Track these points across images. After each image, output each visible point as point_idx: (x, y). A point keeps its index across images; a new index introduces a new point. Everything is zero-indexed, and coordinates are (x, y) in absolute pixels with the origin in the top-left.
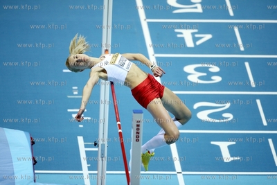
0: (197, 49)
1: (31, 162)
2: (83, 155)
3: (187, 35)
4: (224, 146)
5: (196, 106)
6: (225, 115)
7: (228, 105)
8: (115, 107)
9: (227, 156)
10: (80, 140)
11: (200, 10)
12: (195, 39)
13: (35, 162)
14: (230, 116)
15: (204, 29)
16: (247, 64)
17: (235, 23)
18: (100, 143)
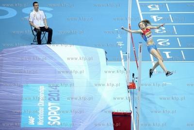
0: (158, 22)
1: (105, 59)
2: (122, 57)
3: (154, 17)
4: (167, 53)
5: (158, 40)
6: (167, 43)
7: (168, 40)
8: (132, 38)
9: (168, 57)
10: (121, 51)
11: (158, 9)
12: (157, 19)
13: (107, 59)
14: (169, 44)
15: (160, 15)
16: (174, 27)
17: (170, 13)
18: (128, 53)
